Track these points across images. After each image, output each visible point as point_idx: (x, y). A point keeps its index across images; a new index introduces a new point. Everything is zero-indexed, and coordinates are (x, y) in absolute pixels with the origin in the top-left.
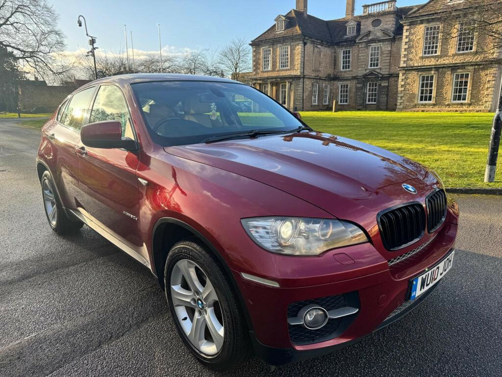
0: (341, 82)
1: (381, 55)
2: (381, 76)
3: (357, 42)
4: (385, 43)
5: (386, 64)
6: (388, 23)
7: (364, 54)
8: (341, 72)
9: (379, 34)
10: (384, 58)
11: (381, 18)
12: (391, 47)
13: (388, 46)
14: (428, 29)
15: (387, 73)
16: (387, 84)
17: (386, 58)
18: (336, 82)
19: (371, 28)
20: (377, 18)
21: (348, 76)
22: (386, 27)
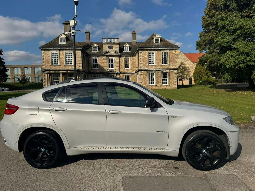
0: (94, 75)
1: (115, 63)
2: (116, 73)
3: (102, 55)
4: (116, 57)
5: (118, 67)
6: (117, 48)
7: (106, 62)
8: (93, 69)
9: (113, 53)
10: (116, 64)
11: (113, 45)
12: (119, 59)
13: (118, 59)
14: (149, 54)
15: (119, 71)
16: (119, 77)
17: (118, 64)
18: (91, 75)
19: (108, 50)
20: (111, 45)
21: (97, 72)
22: (116, 50)
